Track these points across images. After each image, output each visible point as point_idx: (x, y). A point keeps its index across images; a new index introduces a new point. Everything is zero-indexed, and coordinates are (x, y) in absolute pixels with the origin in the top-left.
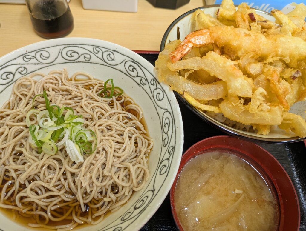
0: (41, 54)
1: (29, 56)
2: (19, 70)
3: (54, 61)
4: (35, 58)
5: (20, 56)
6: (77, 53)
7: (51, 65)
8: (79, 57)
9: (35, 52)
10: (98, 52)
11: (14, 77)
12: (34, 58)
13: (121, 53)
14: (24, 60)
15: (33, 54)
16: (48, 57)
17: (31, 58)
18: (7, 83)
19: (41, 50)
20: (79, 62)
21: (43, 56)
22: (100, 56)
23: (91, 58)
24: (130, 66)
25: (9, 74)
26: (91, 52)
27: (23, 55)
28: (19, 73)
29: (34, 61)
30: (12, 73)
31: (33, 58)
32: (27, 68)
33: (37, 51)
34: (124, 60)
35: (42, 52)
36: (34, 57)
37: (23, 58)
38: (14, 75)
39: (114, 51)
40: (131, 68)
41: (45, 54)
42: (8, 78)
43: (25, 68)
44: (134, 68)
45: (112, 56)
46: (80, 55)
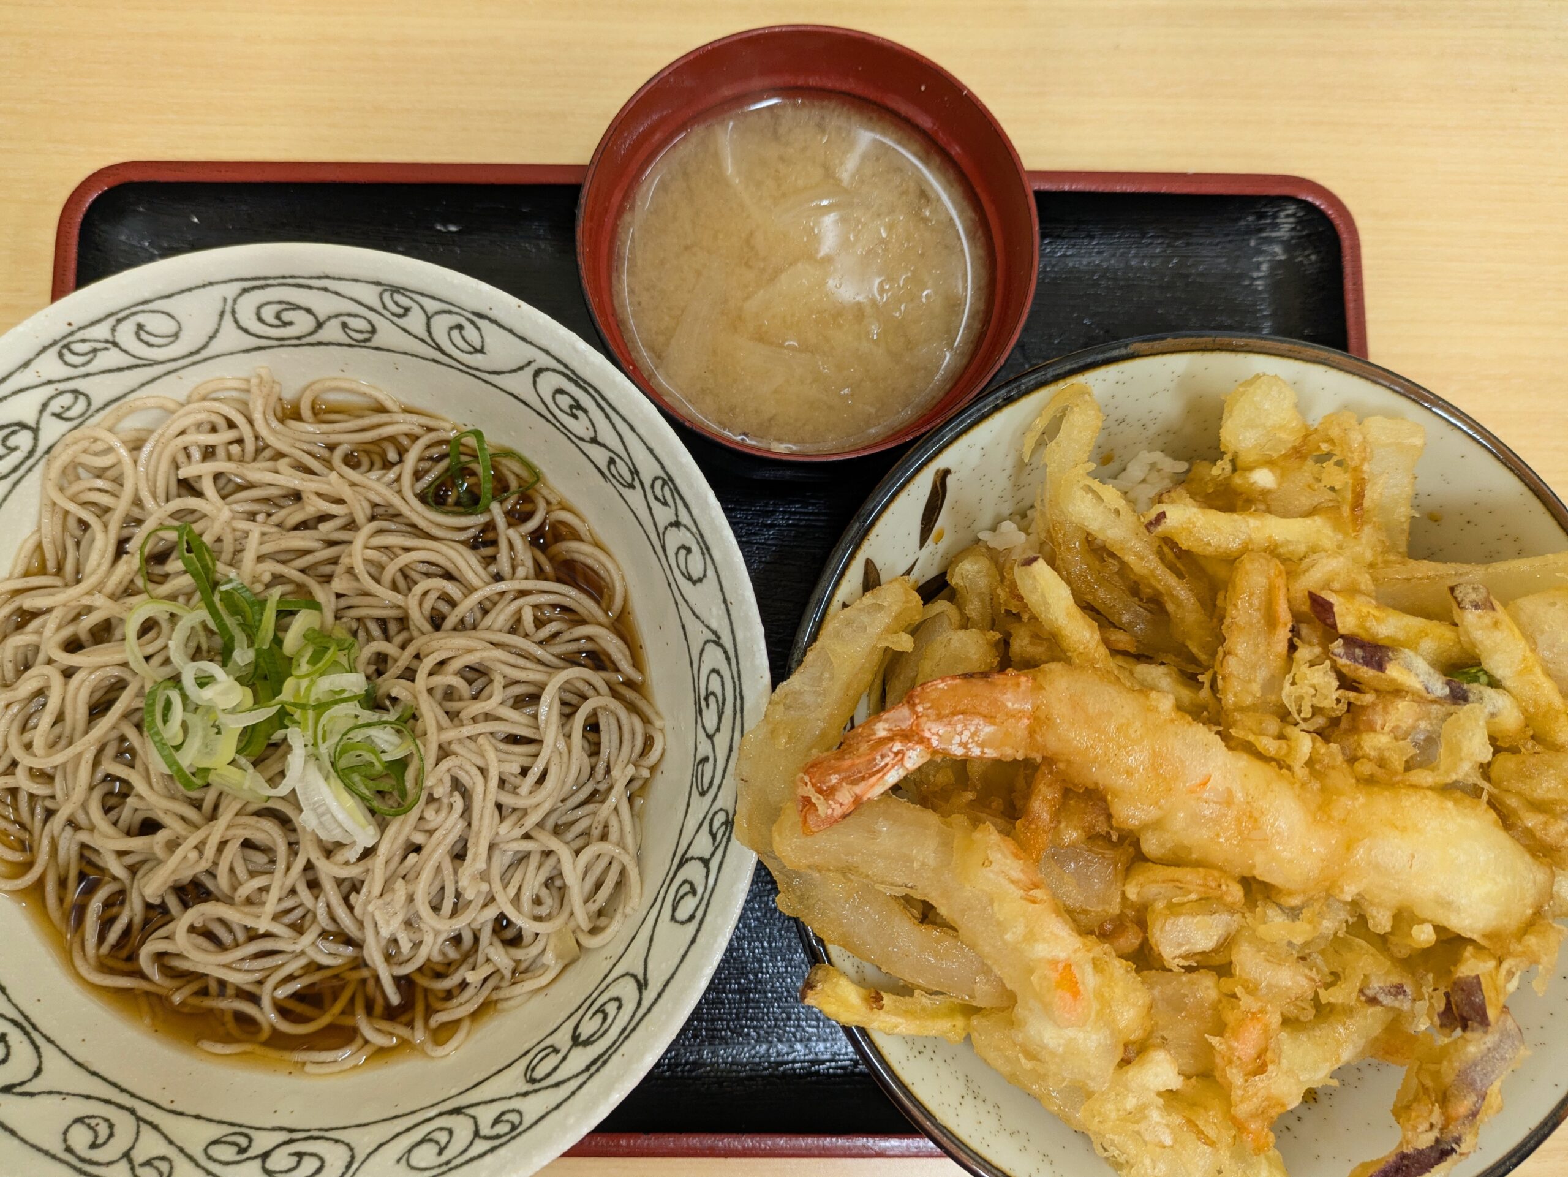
0: (140, 327)
1: (83, 341)
2: (55, 406)
3: (205, 346)
4: (115, 344)
5: (45, 349)
6: (308, 311)
7: (194, 364)
8: (320, 325)
9: (112, 321)
10: (407, 310)
11: (36, 439)
12: (109, 345)
13: (510, 331)
14: (66, 364)
15: (102, 331)
16: (176, 335)
17: (95, 351)
18: (15, 469)
19: (134, 310)
20: (320, 343)
21: (148, 333)
22: (420, 329)
23: (374, 331)
24: (560, 391)
25: (13, 433)
26: (371, 309)
27: (55, 343)
28: (54, 419)
29: (111, 358)
30: (23, 426)
31: (106, 349)
32: (86, 392)
33: (118, 317)
34: (529, 363)
35: (140, 318)
36: (107, 341)
37: (61, 355)
38: (35, 431)
39: (481, 316)
40: (564, 401)
41: (156, 324)
42: (15, 449)
43: (76, 393)
44: (578, 406)
45: (470, 332)
46: (321, 319)
